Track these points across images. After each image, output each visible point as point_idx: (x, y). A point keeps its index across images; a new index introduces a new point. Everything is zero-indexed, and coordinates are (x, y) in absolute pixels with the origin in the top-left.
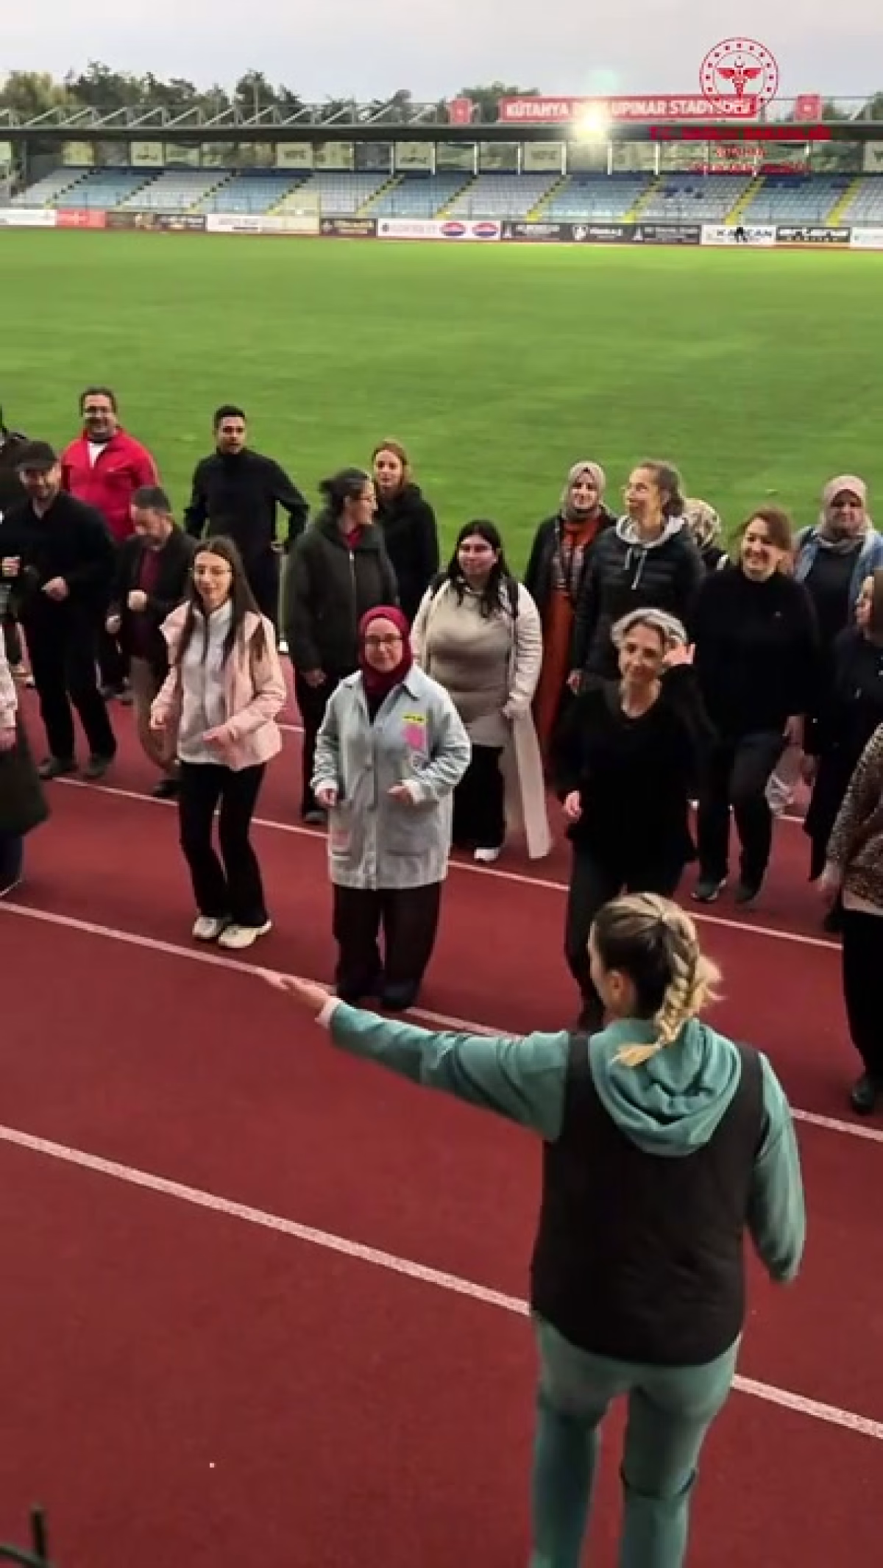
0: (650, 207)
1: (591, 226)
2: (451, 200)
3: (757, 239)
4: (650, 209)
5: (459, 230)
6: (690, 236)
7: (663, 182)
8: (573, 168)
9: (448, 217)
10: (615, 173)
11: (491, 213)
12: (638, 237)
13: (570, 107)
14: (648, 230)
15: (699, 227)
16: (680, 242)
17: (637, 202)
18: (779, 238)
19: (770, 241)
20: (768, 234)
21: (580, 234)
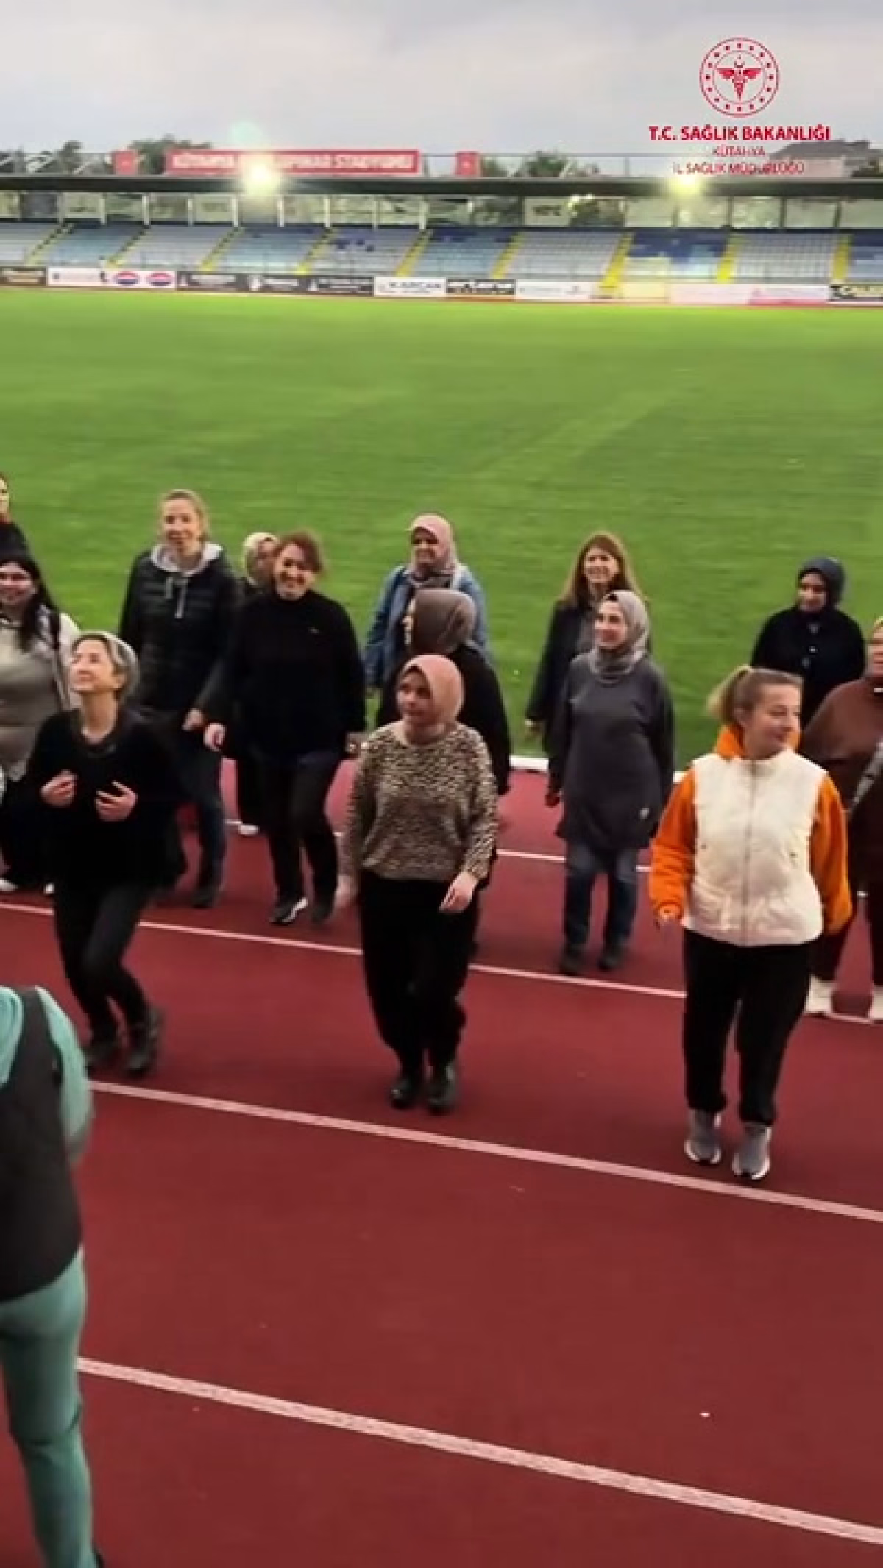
0: (324, 259)
1: (267, 276)
2: (124, 250)
3: (427, 292)
4: (323, 261)
5: (131, 278)
6: (363, 288)
7: (337, 235)
8: (245, 220)
9: (120, 266)
10: (287, 225)
11: (166, 263)
12: (313, 288)
13: (236, 160)
14: (323, 281)
15: (371, 279)
16: (353, 293)
17: (310, 254)
18: (450, 290)
19: (441, 293)
20: (438, 286)
21: (256, 285)
